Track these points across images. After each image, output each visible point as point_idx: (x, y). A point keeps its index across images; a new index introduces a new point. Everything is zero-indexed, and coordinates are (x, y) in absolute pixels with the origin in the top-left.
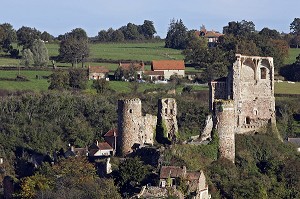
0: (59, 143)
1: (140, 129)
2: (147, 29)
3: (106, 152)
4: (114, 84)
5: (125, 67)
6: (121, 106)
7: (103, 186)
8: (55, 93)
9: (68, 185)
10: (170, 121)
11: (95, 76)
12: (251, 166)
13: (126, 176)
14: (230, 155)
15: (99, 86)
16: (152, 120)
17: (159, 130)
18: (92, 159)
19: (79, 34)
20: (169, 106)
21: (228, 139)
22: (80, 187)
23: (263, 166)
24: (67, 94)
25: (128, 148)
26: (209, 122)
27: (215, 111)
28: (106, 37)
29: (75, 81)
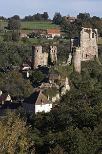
0: (7, 64)
1: (41, 59)
2: (45, 16)
3: (27, 68)
4: (31, 39)
5: (35, 32)
6: (34, 49)
7: (25, 83)
8: (6, 43)
9: (11, 82)
10: (54, 55)
11: (23, 36)
12: (87, 75)
13: (35, 79)
14: (79, 70)
15: (24, 40)
16: (46, 55)
17: (49, 59)
18: (21, 71)
19: (16, 17)
20: (53, 49)
21: (78, 63)
22: (16, 83)
23: (92, 75)
24: (11, 43)
25: (36, 67)
26: (70, 56)
27: (73, 51)
28: (28, 19)
29: (14, 38)
